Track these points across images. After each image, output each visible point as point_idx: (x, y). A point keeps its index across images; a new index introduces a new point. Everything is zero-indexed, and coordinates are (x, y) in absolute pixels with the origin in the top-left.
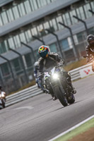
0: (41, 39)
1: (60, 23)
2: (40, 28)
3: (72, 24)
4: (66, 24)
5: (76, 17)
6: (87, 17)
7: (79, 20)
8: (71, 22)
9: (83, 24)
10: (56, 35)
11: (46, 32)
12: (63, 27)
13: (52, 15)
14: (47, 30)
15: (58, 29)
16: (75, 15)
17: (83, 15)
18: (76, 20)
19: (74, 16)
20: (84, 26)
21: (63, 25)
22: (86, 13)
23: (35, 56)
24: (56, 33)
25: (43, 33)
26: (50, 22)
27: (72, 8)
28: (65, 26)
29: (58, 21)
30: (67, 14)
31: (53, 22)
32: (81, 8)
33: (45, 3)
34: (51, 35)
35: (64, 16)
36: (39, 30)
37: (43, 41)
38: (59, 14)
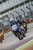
0: (3, 19)
1: (10, 13)
2: (3, 15)
3: (14, 14)
4: (12, 14)
5: (16, 12)
6: (19, 11)
7: (17, 12)
8: (14, 13)
9: (18, 14)
10: (9, 18)
11: (5, 17)
12: (11, 15)
13: (7, 11)
14: (5, 16)
15: (9, 16)
18: (16, 13)
19: (15, 11)
20: (18, 15)
21: (11, 14)
22: (19, 10)
23: (1, 25)
24: (9, 17)
25: (4, 17)
26: (7, 13)
27: (14, 8)
28: (12, 15)
29: (9, 13)
30: (12, 10)
31: (8, 13)
32: (17, 8)
34: (7, 18)
35: (11, 11)
36: (2, 16)
37: (4, 20)
38: (10, 10)
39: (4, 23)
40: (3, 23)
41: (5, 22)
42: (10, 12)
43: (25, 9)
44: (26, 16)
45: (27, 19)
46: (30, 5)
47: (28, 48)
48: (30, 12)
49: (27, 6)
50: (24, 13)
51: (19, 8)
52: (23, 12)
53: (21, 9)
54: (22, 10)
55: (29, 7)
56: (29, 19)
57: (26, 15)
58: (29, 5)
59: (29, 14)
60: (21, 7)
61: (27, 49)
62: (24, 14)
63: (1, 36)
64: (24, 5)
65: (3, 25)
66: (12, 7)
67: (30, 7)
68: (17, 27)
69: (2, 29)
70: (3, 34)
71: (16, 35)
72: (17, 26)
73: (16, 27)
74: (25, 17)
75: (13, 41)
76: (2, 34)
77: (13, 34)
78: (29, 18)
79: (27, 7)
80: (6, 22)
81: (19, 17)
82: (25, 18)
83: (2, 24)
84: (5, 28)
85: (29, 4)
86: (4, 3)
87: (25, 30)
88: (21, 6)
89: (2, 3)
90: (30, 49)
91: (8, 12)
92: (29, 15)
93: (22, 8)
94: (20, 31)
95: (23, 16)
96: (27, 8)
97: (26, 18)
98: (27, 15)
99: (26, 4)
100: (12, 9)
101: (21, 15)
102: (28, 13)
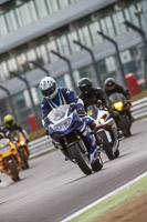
0: (23, 76)
1: (52, 52)
2: (22, 59)
3: (71, 53)
4: (62, 54)
5: (78, 43)
6: (95, 42)
7: (83, 47)
8: (70, 50)
9: (88, 53)
10: (46, 71)
11: (31, 65)
12: (57, 58)
13: (41, 39)
14: (32, 62)
15: (49, 62)
16: (76, 39)
17: (88, 40)
18: (78, 48)
19: (75, 42)
20: (89, 57)
21: (58, 54)
22: (94, 37)
23: (14, 103)
24: (47, 67)
25: (26, 68)
26: (38, 50)
27: (71, 28)
28: (61, 57)
29: (50, 49)
30: (64, 38)
31: (42, 51)
32: (85, 29)
33: (30, 21)
34: (38, 71)
35: (58, 41)
36: (20, 62)
37: (25, 80)
38: (51, 38)
39: (26, 93)
40: (22, 92)
41: (29, 89)
42: (52, 45)
43: (118, 33)
44: (123, 61)
45: (130, 75)
46: (142, 12)
47: (134, 205)
48: (142, 45)
49: (128, 19)
50: (113, 50)
51: (95, 27)
52: (112, 44)
53: (101, 33)
54: (105, 37)
55: (136, 23)
56: (138, 77)
57: (125, 58)
58: (138, 15)
59: (140, 52)
60: (102, 22)
61: (129, 207)
62: (117, 56)
63: (15, 153)
64: (114, 16)
65: (22, 103)
66: (61, 25)
67: (143, 23)
68: (71, 116)
69: (20, 120)
70: (27, 141)
71: (65, 151)
72: (71, 111)
73: (66, 117)
74: (122, 67)
75: (65, 173)
76: (22, 143)
77: (53, 147)
78: (139, 73)
79: (128, 24)
80: (33, 90)
81: (92, 70)
82: (119, 73)
83: (19, 98)
84: (32, 115)
85: (139, 10)
86: (26, 6)
87: (114, 126)
88: (103, 17)
89: (19, 6)
90: (141, 210)
91: (43, 47)
92: (138, 58)
93: (107, 29)
94: (85, 134)
95: (111, 65)
96: (130, 29)
97: (126, 71)
98: (129, 59)
99: (123, 11)
100: (62, 30)
101: (103, 60)
102: (132, 50)
